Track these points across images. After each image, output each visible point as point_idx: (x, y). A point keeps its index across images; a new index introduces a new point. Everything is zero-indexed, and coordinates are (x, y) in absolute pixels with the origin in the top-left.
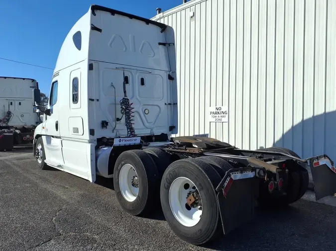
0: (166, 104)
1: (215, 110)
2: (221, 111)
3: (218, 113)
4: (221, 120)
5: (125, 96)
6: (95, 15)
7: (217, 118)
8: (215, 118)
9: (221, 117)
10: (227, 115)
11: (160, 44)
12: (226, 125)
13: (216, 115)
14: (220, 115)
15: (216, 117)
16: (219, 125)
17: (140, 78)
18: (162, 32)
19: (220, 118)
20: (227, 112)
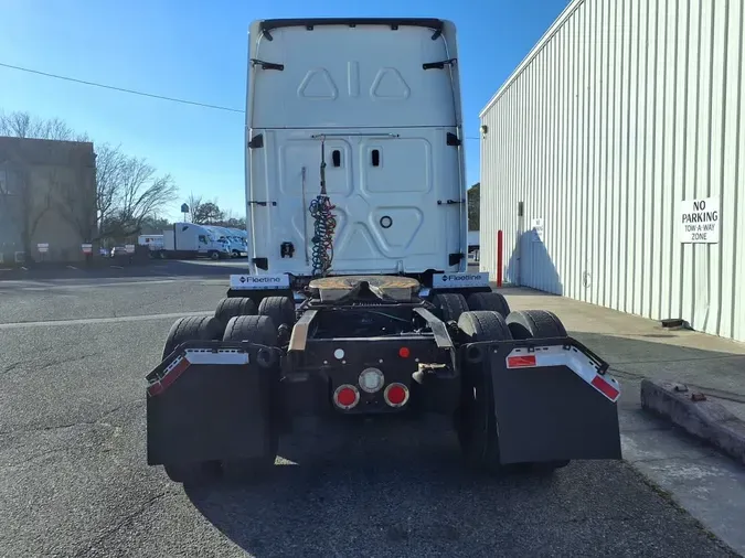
0: (439, 203)
1: (690, 210)
2: (705, 211)
3: (699, 217)
4: (703, 236)
5: (323, 192)
6: (270, 39)
7: (695, 232)
8: (692, 232)
9: (706, 228)
10: (718, 222)
11: (426, 66)
12: (715, 249)
13: (693, 224)
14: (702, 224)
15: (693, 228)
16: (701, 250)
17: (370, 151)
18: (434, 38)
19: (702, 232)
20: (718, 214)
